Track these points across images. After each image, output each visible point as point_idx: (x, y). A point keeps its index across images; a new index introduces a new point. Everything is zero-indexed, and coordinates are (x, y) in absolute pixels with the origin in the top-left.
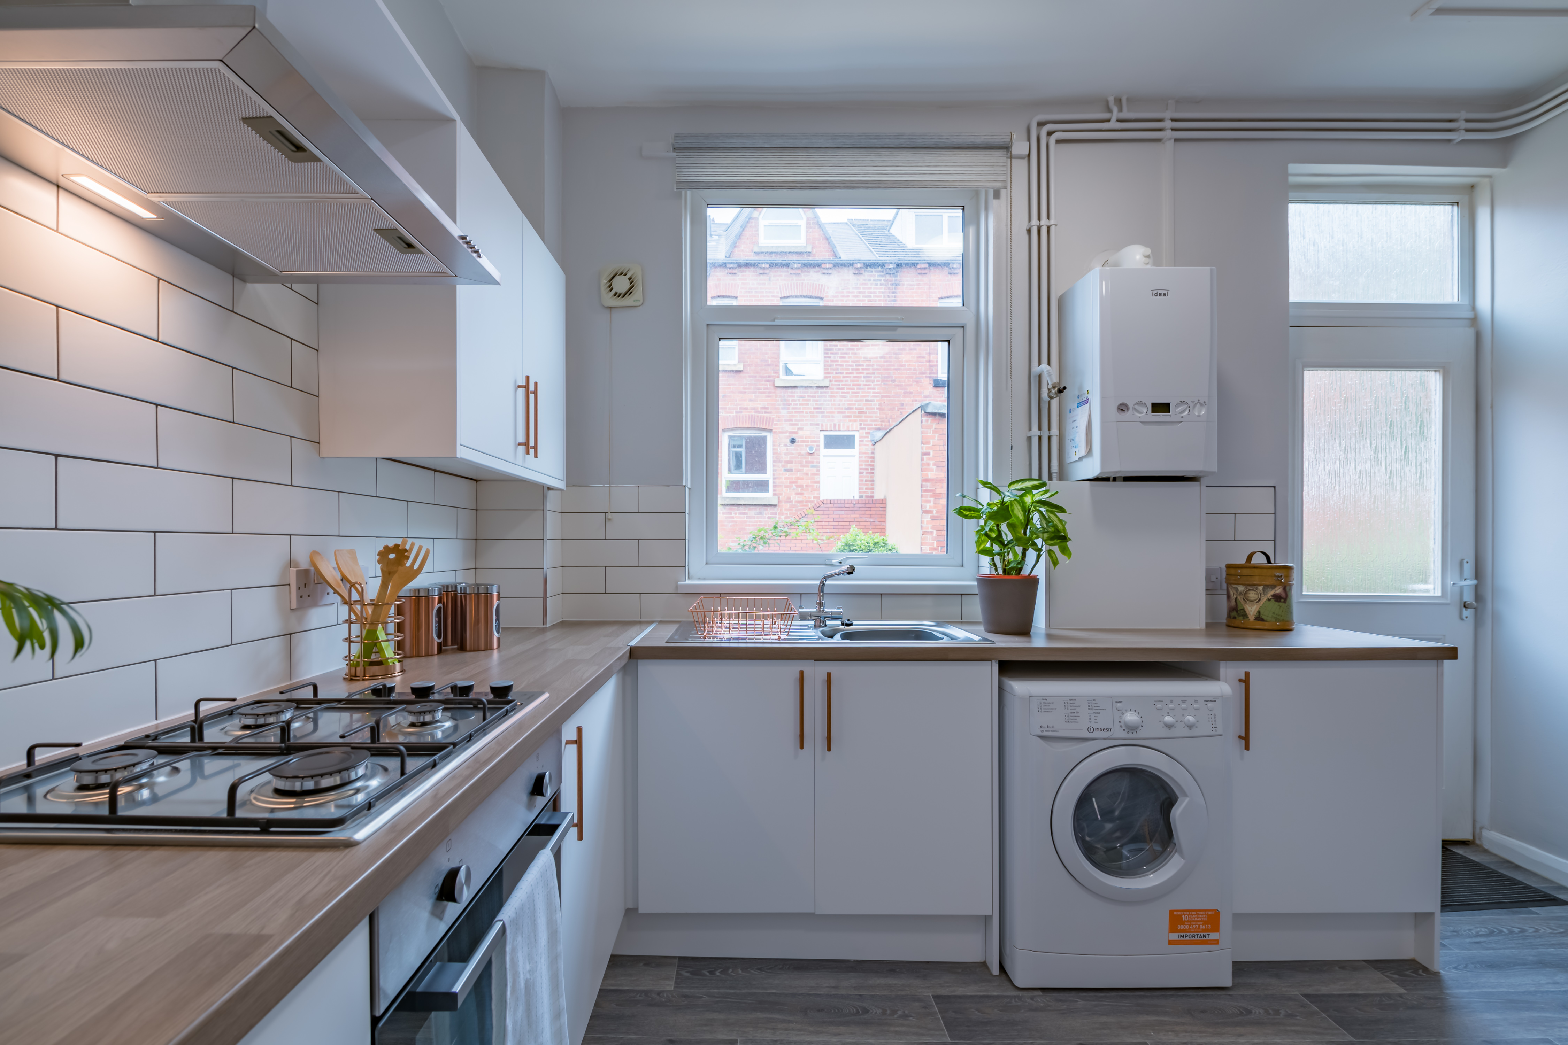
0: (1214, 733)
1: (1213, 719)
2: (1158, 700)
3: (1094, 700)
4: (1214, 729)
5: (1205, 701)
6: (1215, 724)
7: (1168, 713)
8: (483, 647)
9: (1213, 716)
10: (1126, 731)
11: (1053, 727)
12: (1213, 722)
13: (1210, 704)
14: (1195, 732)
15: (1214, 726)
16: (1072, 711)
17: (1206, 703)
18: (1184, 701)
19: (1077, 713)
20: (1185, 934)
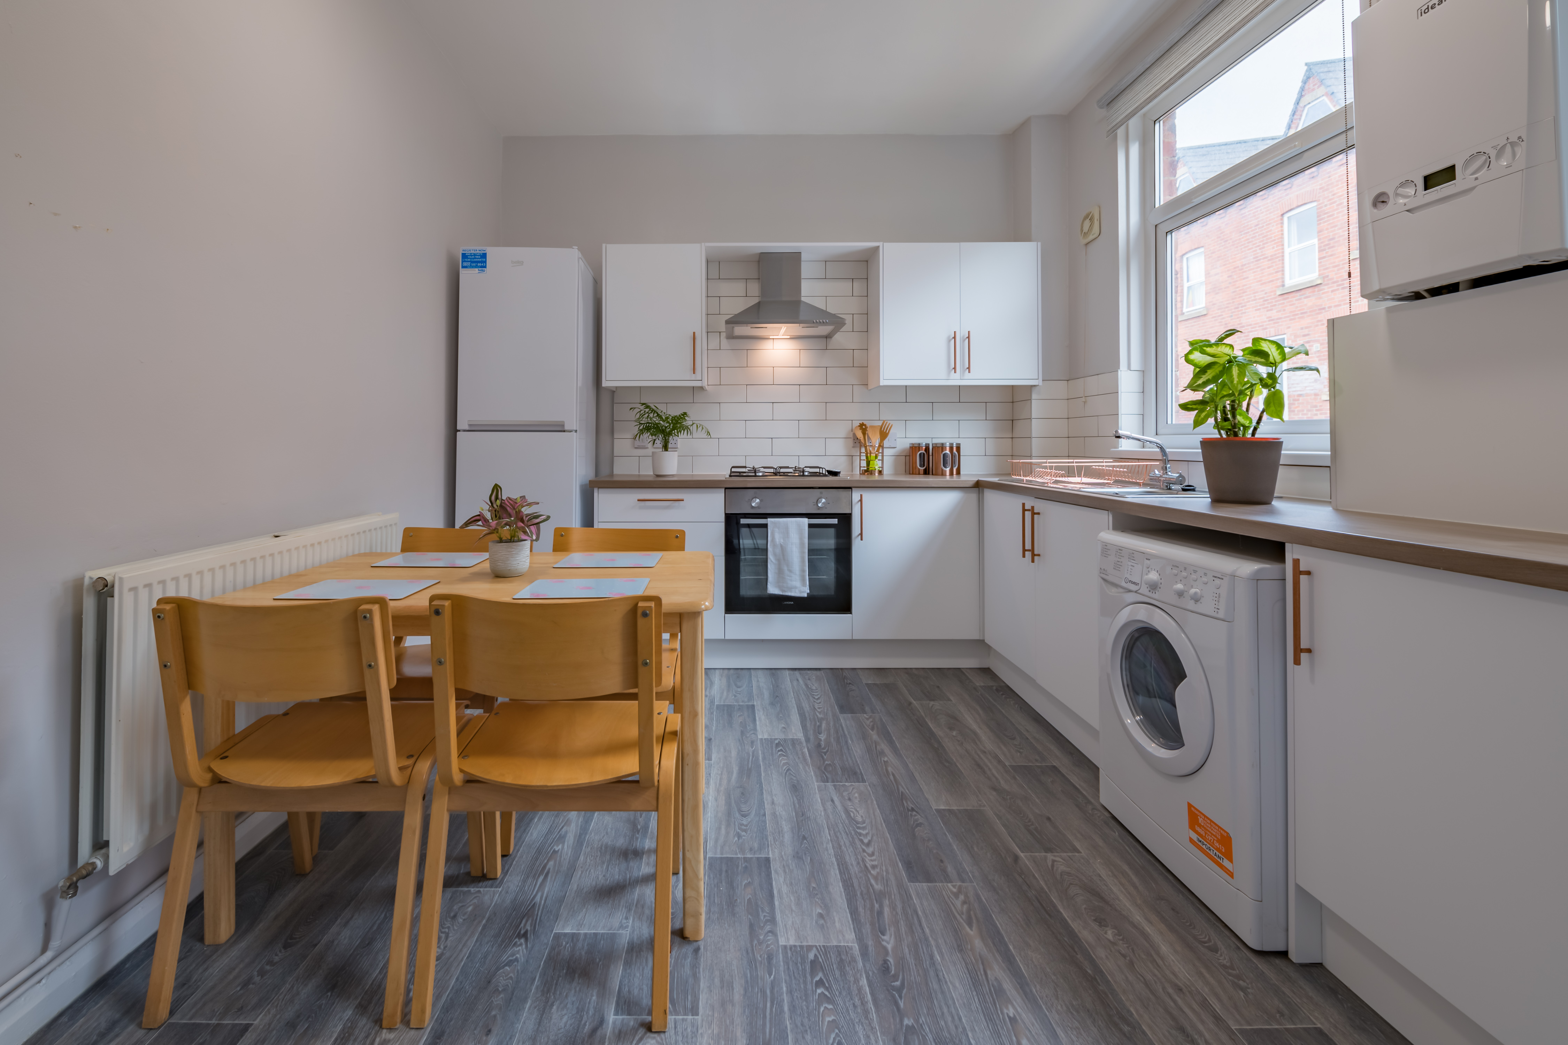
0: (1215, 615)
1: (1217, 599)
2: (1175, 565)
3: (1133, 553)
4: (1216, 610)
5: (1213, 576)
6: (1218, 605)
7: (1181, 581)
8: (940, 473)
9: (1217, 595)
10: (1149, 589)
11: (1106, 571)
12: (1216, 603)
13: (1218, 581)
14: (1199, 608)
15: (1216, 607)
16: (1119, 560)
17: (1214, 579)
18: (1195, 572)
19: (1121, 562)
20: (1202, 840)
